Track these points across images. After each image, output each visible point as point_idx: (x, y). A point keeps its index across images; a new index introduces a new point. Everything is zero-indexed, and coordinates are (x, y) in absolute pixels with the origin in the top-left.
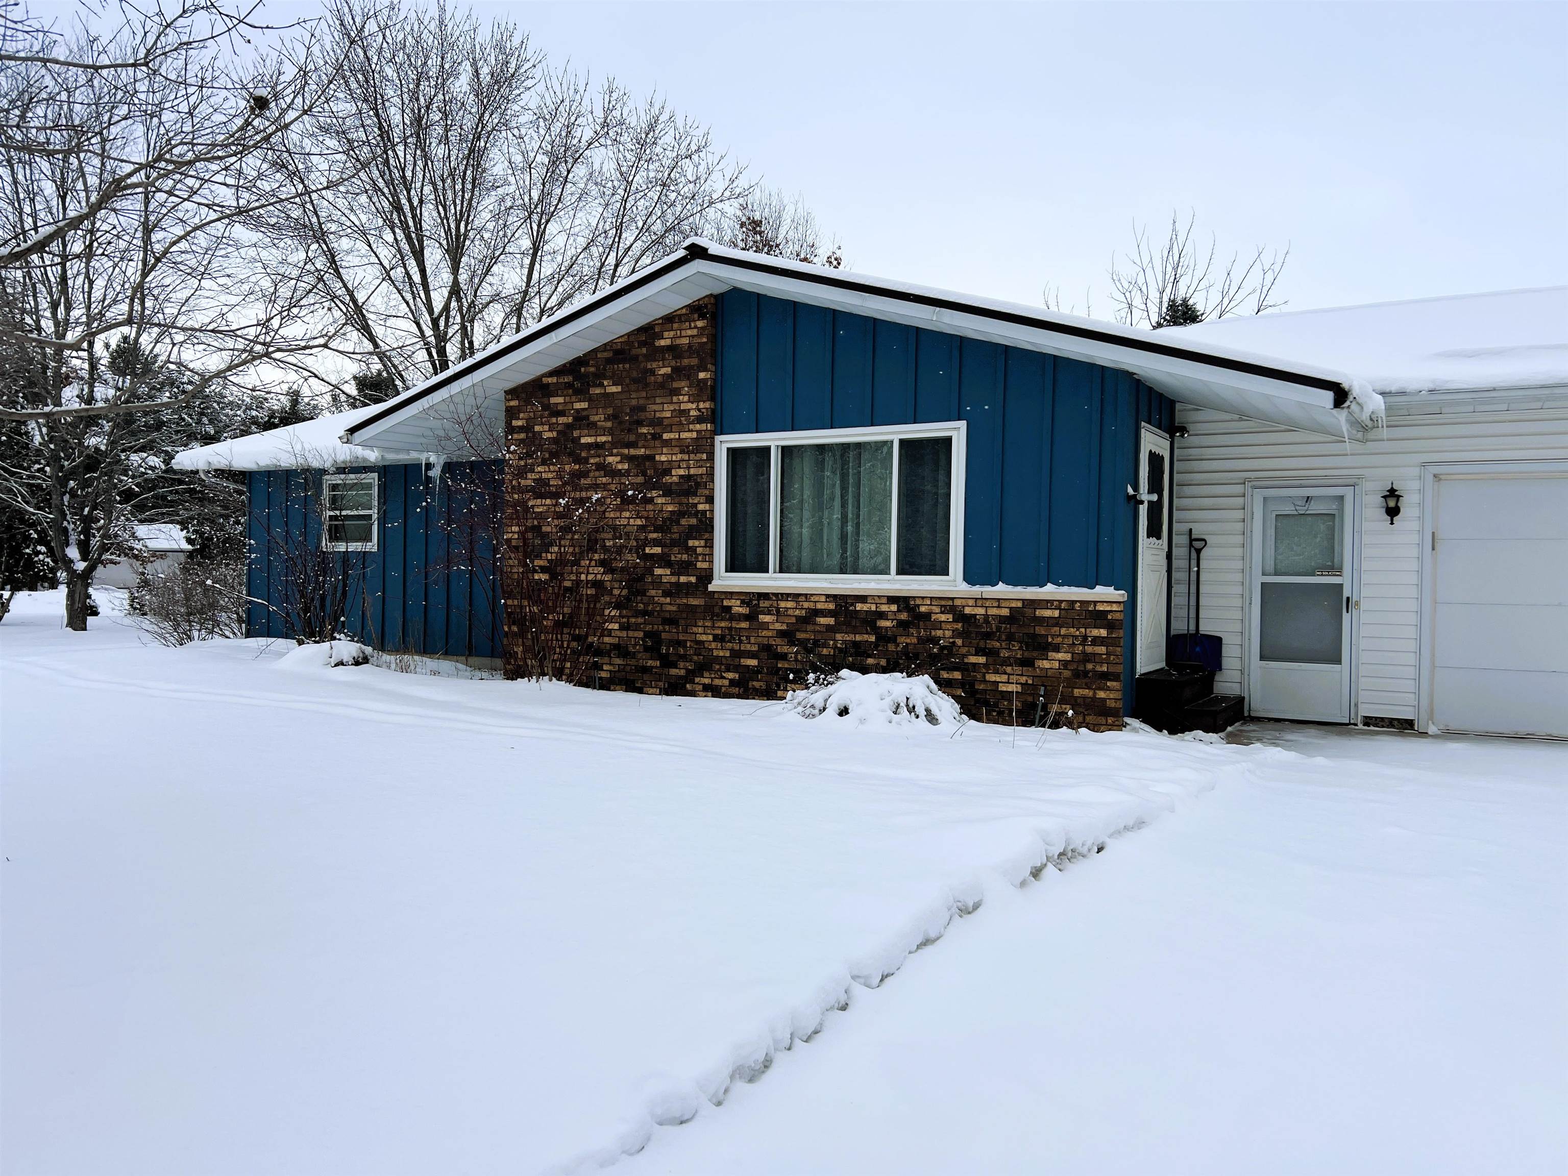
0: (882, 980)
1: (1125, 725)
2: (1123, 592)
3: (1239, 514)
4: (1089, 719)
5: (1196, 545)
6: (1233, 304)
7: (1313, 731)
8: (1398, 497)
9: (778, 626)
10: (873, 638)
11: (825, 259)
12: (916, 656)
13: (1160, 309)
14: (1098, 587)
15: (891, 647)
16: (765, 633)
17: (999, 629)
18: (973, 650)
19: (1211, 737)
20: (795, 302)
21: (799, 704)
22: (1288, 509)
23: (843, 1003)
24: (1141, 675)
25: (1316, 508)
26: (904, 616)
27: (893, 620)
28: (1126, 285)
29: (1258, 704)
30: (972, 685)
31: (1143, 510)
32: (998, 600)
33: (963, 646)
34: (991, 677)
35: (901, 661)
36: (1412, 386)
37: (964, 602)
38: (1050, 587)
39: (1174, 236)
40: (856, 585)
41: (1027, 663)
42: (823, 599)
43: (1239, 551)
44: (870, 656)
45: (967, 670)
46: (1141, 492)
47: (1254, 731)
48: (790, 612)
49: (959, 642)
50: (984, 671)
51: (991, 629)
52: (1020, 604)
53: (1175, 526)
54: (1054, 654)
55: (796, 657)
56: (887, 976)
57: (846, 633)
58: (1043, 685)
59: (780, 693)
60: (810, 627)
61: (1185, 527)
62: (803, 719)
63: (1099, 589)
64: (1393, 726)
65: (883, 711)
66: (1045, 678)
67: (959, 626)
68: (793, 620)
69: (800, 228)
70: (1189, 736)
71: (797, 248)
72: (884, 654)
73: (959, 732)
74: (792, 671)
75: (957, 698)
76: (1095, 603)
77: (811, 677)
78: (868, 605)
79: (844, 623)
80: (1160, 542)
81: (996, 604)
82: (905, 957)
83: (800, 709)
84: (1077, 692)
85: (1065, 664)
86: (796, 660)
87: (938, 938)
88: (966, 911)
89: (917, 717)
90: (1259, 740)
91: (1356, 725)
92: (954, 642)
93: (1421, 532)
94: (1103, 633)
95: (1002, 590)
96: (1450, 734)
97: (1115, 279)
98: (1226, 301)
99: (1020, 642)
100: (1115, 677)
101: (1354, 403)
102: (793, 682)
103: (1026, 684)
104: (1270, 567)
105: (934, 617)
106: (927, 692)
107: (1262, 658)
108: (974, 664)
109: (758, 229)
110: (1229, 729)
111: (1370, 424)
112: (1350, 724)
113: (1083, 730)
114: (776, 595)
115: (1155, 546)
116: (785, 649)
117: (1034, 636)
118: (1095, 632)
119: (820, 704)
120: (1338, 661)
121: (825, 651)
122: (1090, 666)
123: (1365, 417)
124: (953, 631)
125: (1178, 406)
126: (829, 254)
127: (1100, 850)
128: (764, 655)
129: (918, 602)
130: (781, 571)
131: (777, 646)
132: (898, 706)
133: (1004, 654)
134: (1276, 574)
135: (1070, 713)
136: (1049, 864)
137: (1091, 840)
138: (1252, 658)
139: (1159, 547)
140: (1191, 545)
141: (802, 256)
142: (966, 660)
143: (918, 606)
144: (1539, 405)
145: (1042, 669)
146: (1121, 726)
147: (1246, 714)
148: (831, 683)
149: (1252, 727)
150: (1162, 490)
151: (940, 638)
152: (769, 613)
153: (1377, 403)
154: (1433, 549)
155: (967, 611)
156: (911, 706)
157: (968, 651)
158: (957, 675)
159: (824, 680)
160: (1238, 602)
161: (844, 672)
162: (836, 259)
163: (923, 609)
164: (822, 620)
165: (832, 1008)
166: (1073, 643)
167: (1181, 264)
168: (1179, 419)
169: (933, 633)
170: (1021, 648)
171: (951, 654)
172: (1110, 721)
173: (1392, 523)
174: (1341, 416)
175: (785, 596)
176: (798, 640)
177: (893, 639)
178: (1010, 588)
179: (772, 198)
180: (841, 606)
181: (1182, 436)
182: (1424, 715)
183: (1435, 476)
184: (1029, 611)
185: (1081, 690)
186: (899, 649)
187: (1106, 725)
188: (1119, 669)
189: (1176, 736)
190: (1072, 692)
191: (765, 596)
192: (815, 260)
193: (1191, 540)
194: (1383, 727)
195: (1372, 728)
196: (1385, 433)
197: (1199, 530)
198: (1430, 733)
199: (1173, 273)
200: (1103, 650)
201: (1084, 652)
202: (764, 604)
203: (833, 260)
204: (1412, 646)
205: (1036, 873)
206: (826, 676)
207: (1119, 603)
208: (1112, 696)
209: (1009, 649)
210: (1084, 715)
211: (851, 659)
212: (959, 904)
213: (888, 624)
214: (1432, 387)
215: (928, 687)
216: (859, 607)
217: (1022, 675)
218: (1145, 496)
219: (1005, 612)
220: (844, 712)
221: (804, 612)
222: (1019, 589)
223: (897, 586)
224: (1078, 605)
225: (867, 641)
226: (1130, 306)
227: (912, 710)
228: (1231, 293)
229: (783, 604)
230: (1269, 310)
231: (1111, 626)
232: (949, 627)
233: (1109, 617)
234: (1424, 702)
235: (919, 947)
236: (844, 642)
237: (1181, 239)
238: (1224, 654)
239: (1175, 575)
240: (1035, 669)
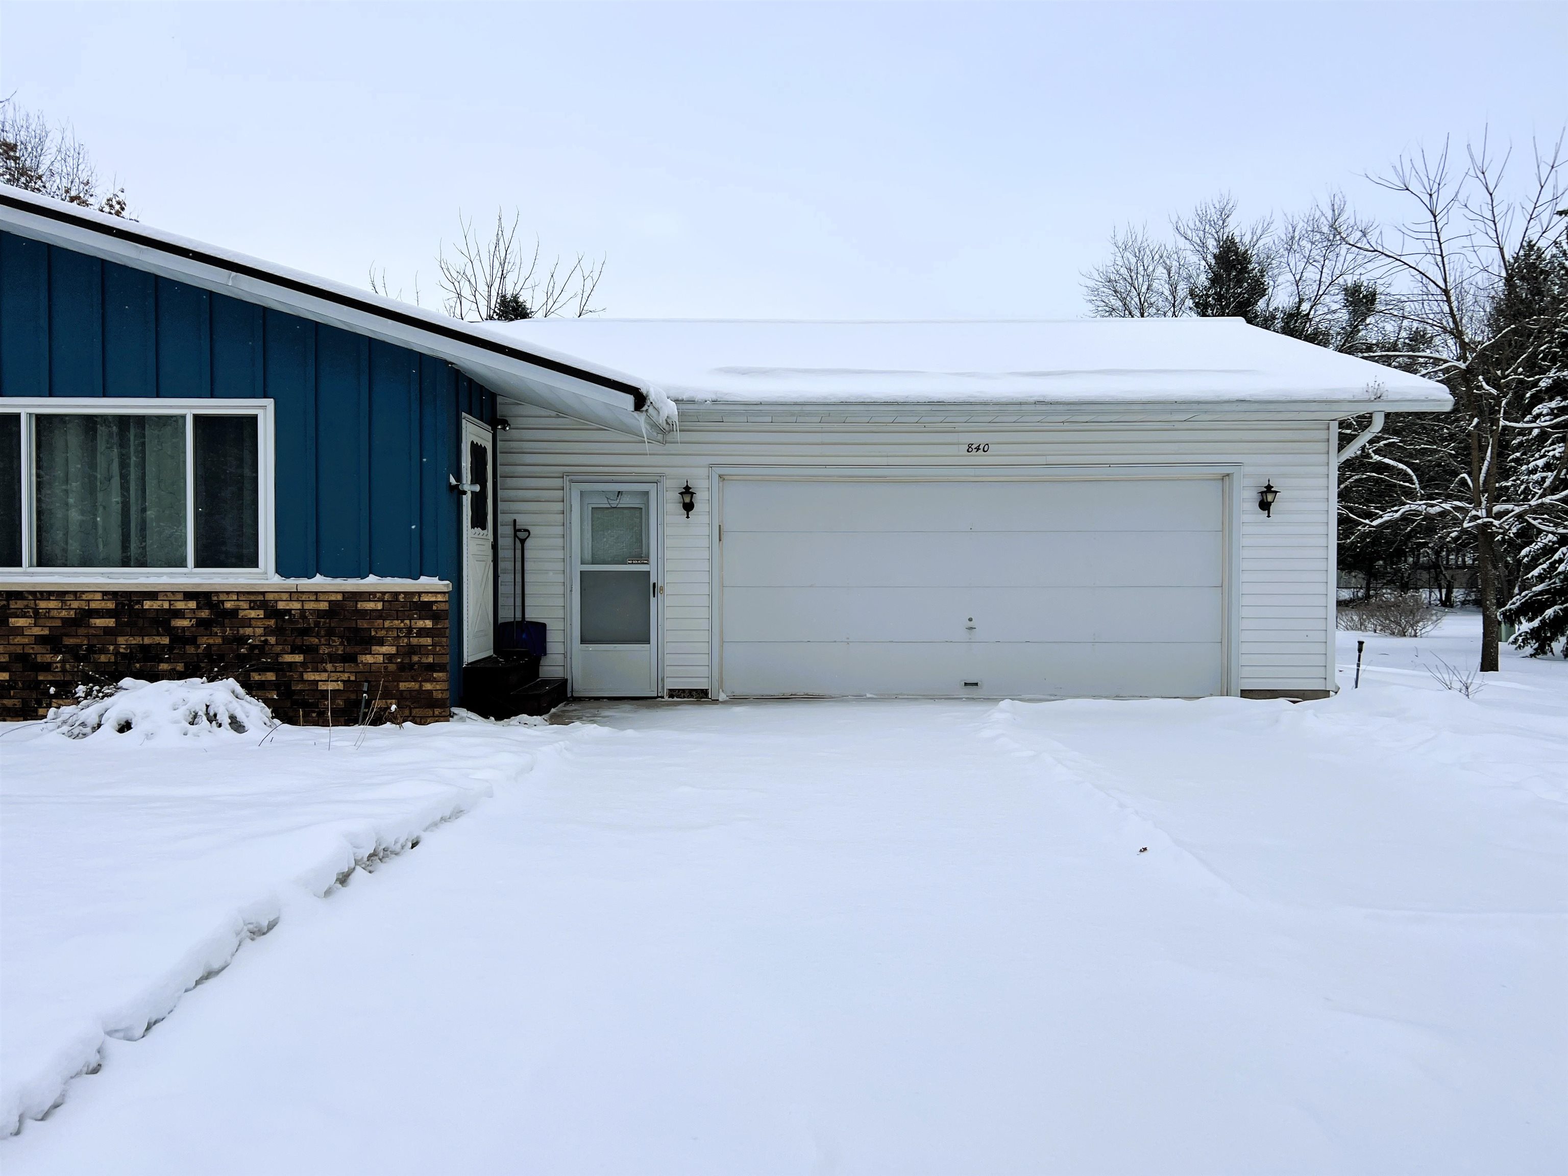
0: (148, 1028)
1: (452, 715)
2: (447, 582)
3: (559, 506)
4: (415, 712)
5: (521, 536)
6: (556, 306)
7: (626, 706)
8: (692, 494)
9: (37, 631)
10: (166, 641)
11: (105, 201)
12: (221, 658)
13: (489, 302)
14: (422, 577)
15: (191, 649)
16: (18, 640)
17: (317, 624)
18: (288, 648)
19: (535, 719)
20: (49, 245)
21: (64, 722)
22: (603, 503)
23: (94, 1065)
24: (468, 664)
25: (626, 502)
26: (205, 614)
27: (191, 619)
28: (455, 275)
29: (580, 685)
30: (288, 685)
31: (467, 500)
32: (316, 593)
33: (277, 644)
34: (310, 676)
35: (203, 665)
36: (699, 397)
37: (276, 597)
38: (372, 579)
39: (500, 233)
40: (142, 580)
41: (350, 659)
42: (99, 596)
43: (560, 542)
44: (162, 661)
45: (282, 670)
46: (464, 482)
47: (575, 710)
48: (54, 613)
49: (272, 640)
50: (301, 669)
51: (309, 624)
52: (340, 597)
53: (500, 517)
54: (378, 648)
55: (63, 667)
56: (156, 1022)
57: (131, 635)
58: (366, 681)
59: (41, 711)
60: (82, 631)
61: (509, 518)
62: (70, 740)
63: (423, 579)
64: (692, 696)
65: (176, 722)
66: (370, 674)
67: (272, 622)
68: (58, 623)
69: (70, 160)
70: (514, 720)
71: (65, 183)
72: (182, 657)
73: (269, 738)
74: (53, 683)
75: (268, 702)
76: (420, 594)
77: (81, 690)
78: (159, 603)
79: (127, 624)
80: (485, 532)
81: (313, 598)
82: (180, 997)
83: (65, 728)
84: (403, 686)
85: (390, 657)
86: (64, 671)
87: (223, 969)
88: (258, 932)
89: (220, 726)
90: (579, 718)
91: (663, 697)
92: (266, 640)
93: (710, 525)
94: (429, 624)
95: (319, 582)
96: (737, 700)
97: (444, 267)
98: (550, 302)
99: (342, 637)
100: (441, 668)
101: (651, 407)
102: (56, 696)
103: (349, 681)
104: (588, 556)
105: (241, 614)
106: (231, 697)
107: (583, 641)
108: (290, 664)
109: (12, 154)
110: (553, 710)
111: (667, 427)
112: (658, 697)
113: (408, 724)
114: (33, 593)
115: (480, 536)
116: (48, 658)
117: (357, 630)
118: (420, 624)
119: (94, 721)
120: (645, 639)
121: (103, 658)
122: (415, 658)
123: (661, 421)
124: (265, 628)
125: (499, 399)
126: (110, 196)
127: (414, 846)
128: (18, 667)
129: (223, 597)
130: (39, 564)
131: (36, 654)
132: (196, 716)
133: (324, 650)
134: (593, 563)
135: (393, 707)
136: (358, 868)
137: (405, 836)
138: (574, 641)
139: (484, 537)
140: (515, 536)
141: (73, 193)
142: (280, 660)
143: (223, 602)
144: (794, 419)
145: (365, 664)
146: (447, 717)
147: (569, 695)
148: (111, 695)
149: (573, 707)
150: (486, 481)
151: (249, 637)
152: (24, 616)
153: (671, 409)
154: (720, 540)
155: (281, 606)
156: (212, 714)
157: (284, 649)
158: (271, 676)
159: (99, 691)
160: (560, 590)
161: (127, 682)
162: (119, 203)
163: (228, 605)
164: (99, 622)
165: (78, 1074)
166: (398, 636)
167: (507, 261)
168: (501, 411)
169: (241, 631)
170: (342, 644)
171: (263, 653)
172: (437, 713)
173: (688, 517)
174: (640, 418)
175: (47, 595)
176: (66, 646)
177: (193, 641)
178: (329, 580)
179: (31, 121)
180: (124, 605)
181: (504, 428)
182: (716, 685)
183: (720, 476)
184: (350, 605)
185: (406, 684)
186: (200, 651)
187: (433, 716)
188: (446, 659)
189: (502, 722)
190: (398, 685)
191: (18, 595)
192: (91, 200)
193: (516, 531)
194: (684, 697)
195: (675, 699)
196: (678, 436)
197: (523, 520)
198: (720, 700)
199: (500, 269)
200: (429, 641)
201: (409, 645)
202: (15, 605)
203: (114, 203)
204: (705, 625)
205: (343, 879)
206: (102, 687)
207: (444, 593)
208: (438, 687)
209: (329, 644)
210: (410, 709)
211: (138, 665)
212: (251, 927)
213: (186, 623)
214: (714, 398)
215: (233, 692)
216: (147, 605)
217: (344, 672)
218: (468, 486)
219: (324, 606)
220: (125, 727)
221: (72, 613)
222: (339, 581)
223: (196, 580)
224: (401, 596)
225: (159, 644)
226: (459, 295)
227: (212, 718)
228: (555, 295)
229: (42, 604)
230: (590, 315)
231: (436, 617)
232: (259, 623)
233: (434, 608)
234: (716, 675)
235: (198, 983)
236: (128, 646)
237: (507, 235)
238: (548, 640)
239: (501, 565)
240: (357, 664)
